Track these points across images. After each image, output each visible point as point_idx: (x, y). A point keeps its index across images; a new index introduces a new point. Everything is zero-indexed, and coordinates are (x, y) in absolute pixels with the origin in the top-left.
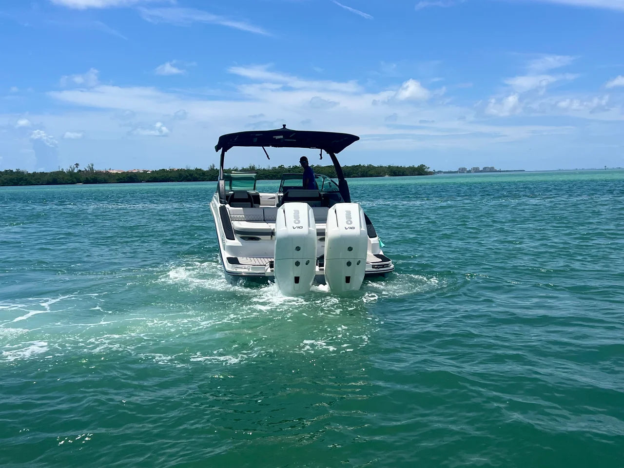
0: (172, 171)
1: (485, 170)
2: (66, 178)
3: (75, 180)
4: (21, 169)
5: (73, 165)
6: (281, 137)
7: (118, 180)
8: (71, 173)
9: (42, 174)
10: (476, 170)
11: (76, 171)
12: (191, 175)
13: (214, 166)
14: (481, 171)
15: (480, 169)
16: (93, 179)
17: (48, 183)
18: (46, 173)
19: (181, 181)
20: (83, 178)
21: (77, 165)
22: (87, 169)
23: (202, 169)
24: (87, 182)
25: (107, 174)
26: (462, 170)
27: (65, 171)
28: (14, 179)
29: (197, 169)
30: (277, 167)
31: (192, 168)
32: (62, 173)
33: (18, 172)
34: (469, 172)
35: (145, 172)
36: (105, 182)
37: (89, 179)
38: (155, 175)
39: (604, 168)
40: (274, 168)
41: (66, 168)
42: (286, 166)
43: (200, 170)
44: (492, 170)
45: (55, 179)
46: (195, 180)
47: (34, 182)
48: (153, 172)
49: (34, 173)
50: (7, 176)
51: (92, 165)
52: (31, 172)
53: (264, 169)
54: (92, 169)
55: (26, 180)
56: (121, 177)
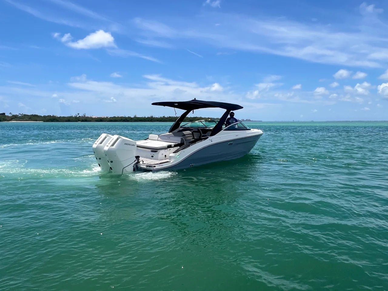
0: (118, 117)
2: (74, 119)
3: (77, 120)
4: (55, 115)
5: (77, 114)
7: (95, 120)
8: (76, 117)
9: (64, 117)
11: (78, 116)
12: (126, 119)
13: (136, 116)
14: (245, 121)
15: (245, 120)
16: (85, 120)
17: (66, 121)
19: (122, 122)
20: (81, 119)
21: (78, 114)
22: (83, 116)
23: (131, 117)
24: (83, 121)
25: (91, 118)
27: (73, 116)
28: (51, 119)
29: (128, 117)
30: (162, 117)
31: (127, 116)
32: (72, 117)
33: (53, 116)
35: (107, 117)
36: (90, 121)
38: (111, 119)
39: (293, 121)
42: (166, 116)
44: (249, 120)
45: (69, 119)
46: (128, 121)
47: (60, 120)
48: (110, 117)
49: (60, 117)
50: (48, 118)
51: (85, 114)
53: (157, 118)
54: (85, 116)
55: (57, 120)
56: (97, 119)
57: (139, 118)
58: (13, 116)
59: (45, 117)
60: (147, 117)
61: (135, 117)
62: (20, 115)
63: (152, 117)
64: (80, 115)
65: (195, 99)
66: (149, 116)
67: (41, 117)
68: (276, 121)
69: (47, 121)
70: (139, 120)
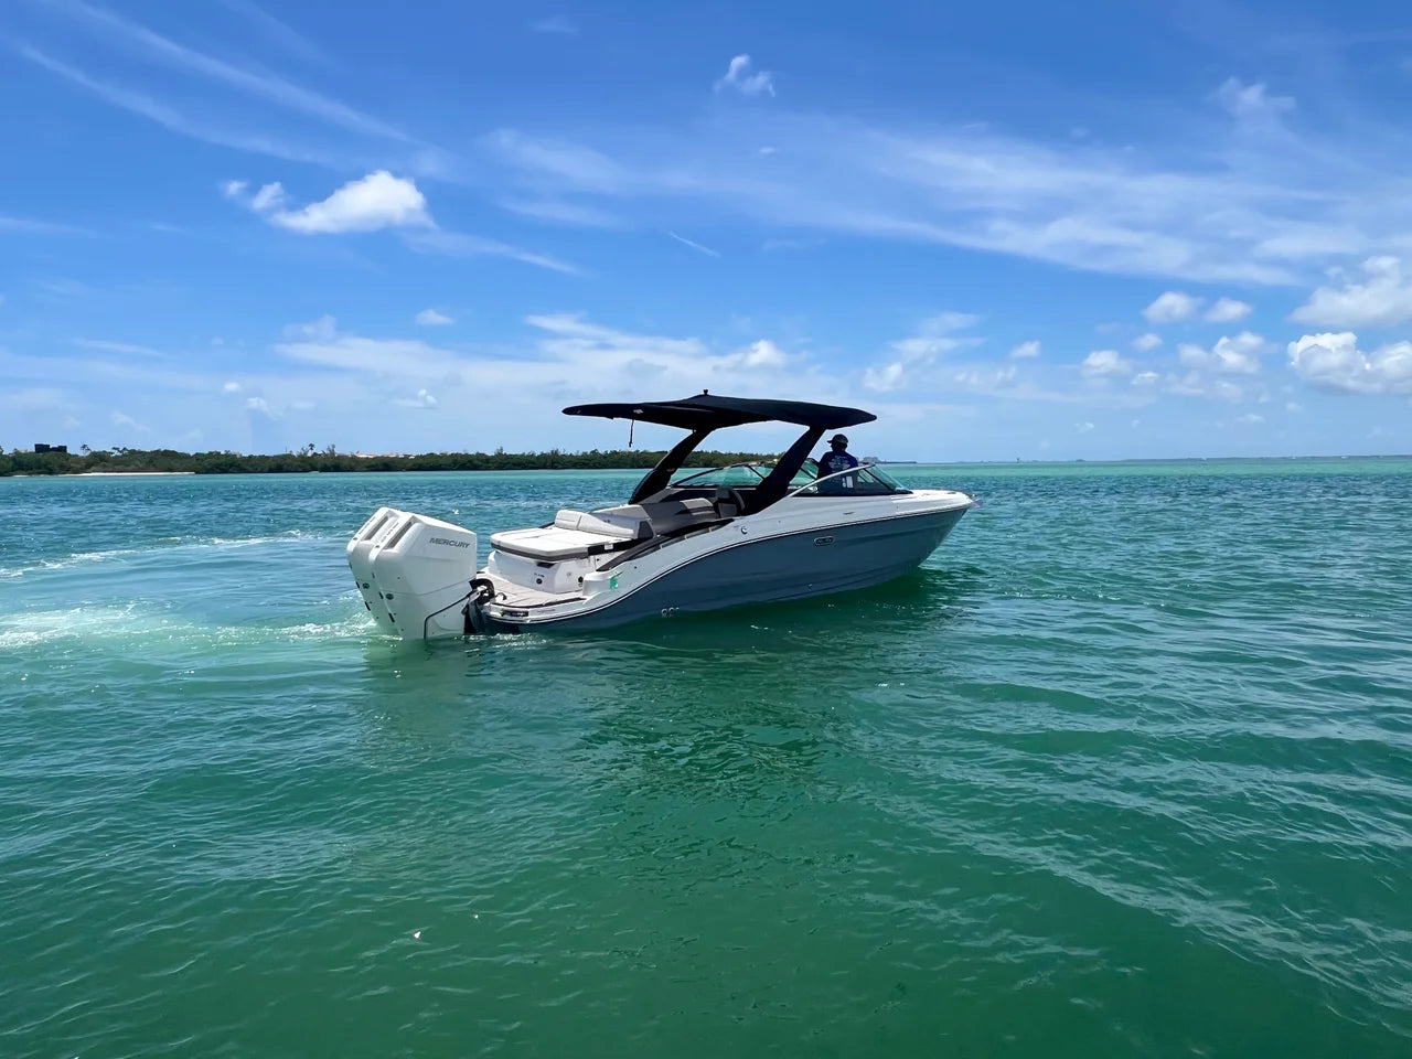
0: (443, 456)
2: (296, 463)
3: (307, 467)
4: (233, 451)
5: (306, 446)
7: (368, 467)
8: (303, 458)
9: (262, 458)
11: (309, 454)
12: (470, 462)
16: (333, 466)
17: (271, 471)
18: (268, 457)
19: (456, 470)
20: (320, 464)
21: (312, 446)
22: (326, 452)
23: (486, 453)
24: (325, 469)
25: (354, 459)
27: (295, 454)
28: (221, 464)
29: (478, 454)
30: (589, 452)
31: (472, 452)
32: (289, 456)
33: (227, 455)
35: (406, 457)
36: (351, 469)
37: (329, 465)
38: (421, 461)
39: (1016, 461)
40: (585, 453)
41: (296, 450)
42: (601, 451)
43: (483, 454)
45: (281, 465)
46: (475, 468)
47: (250, 469)
48: (417, 457)
49: (250, 457)
50: (214, 461)
51: (334, 447)
52: (246, 454)
53: (571, 455)
54: (332, 453)
55: (239, 466)
56: (373, 463)
57: (511, 456)
58: (94, 454)
59: (199, 457)
60: (538, 453)
61: (500, 454)
62: (116, 453)
63: (555, 453)
64: (315, 450)
65: (706, 391)
66: (547, 450)
67: (187, 456)
69: (208, 471)
70: (514, 464)
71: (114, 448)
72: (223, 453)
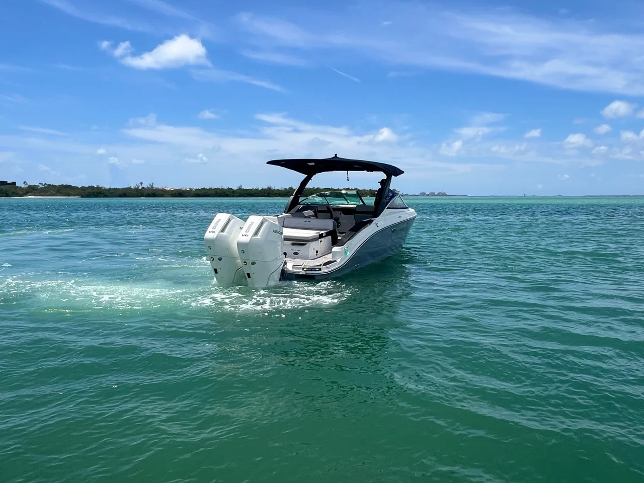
0: (210, 189)
1: (439, 194)
2: (133, 192)
3: (139, 194)
4: (101, 186)
5: (138, 183)
6: (313, 164)
7: (171, 195)
8: (137, 189)
9: (116, 189)
10: (433, 194)
11: (140, 188)
12: (224, 193)
13: (241, 186)
14: (436, 195)
15: (436, 194)
16: (153, 194)
17: (120, 196)
18: (119, 189)
19: (217, 197)
20: (146, 193)
21: (141, 183)
22: (149, 187)
23: (233, 188)
24: (148, 196)
25: (163, 190)
26: (423, 194)
28: (95, 193)
29: (228, 188)
30: (288, 188)
31: (225, 187)
32: (129, 189)
33: (98, 188)
34: (428, 195)
35: (191, 190)
36: (162, 196)
37: (150, 194)
38: (198, 192)
39: (523, 195)
40: (285, 189)
41: (133, 186)
43: (231, 189)
44: (444, 195)
45: (125, 193)
46: (227, 196)
47: (109, 195)
48: (196, 190)
49: (110, 189)
50: (90, 190)
51: (153, 184)
52: (107, 187)
53: (278, 190)
54: (152, 187)
55: (103, 193)
56: (174, 193)
57: (246, 190)
58: (30, 186)
59: (83, 188)
60: (260, 189)
61: (240, 189)
62: (41, 186)
63: (269, 189)
64: (143, 186)
65: (336, 155)
66: (265, 187)
67: (77, 188)
68: (492, 196)
69: (88, 196)
70: (248, 194)
71: (40, 184)
72: (95, 186)
